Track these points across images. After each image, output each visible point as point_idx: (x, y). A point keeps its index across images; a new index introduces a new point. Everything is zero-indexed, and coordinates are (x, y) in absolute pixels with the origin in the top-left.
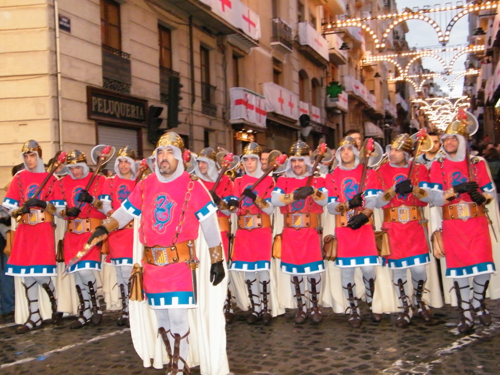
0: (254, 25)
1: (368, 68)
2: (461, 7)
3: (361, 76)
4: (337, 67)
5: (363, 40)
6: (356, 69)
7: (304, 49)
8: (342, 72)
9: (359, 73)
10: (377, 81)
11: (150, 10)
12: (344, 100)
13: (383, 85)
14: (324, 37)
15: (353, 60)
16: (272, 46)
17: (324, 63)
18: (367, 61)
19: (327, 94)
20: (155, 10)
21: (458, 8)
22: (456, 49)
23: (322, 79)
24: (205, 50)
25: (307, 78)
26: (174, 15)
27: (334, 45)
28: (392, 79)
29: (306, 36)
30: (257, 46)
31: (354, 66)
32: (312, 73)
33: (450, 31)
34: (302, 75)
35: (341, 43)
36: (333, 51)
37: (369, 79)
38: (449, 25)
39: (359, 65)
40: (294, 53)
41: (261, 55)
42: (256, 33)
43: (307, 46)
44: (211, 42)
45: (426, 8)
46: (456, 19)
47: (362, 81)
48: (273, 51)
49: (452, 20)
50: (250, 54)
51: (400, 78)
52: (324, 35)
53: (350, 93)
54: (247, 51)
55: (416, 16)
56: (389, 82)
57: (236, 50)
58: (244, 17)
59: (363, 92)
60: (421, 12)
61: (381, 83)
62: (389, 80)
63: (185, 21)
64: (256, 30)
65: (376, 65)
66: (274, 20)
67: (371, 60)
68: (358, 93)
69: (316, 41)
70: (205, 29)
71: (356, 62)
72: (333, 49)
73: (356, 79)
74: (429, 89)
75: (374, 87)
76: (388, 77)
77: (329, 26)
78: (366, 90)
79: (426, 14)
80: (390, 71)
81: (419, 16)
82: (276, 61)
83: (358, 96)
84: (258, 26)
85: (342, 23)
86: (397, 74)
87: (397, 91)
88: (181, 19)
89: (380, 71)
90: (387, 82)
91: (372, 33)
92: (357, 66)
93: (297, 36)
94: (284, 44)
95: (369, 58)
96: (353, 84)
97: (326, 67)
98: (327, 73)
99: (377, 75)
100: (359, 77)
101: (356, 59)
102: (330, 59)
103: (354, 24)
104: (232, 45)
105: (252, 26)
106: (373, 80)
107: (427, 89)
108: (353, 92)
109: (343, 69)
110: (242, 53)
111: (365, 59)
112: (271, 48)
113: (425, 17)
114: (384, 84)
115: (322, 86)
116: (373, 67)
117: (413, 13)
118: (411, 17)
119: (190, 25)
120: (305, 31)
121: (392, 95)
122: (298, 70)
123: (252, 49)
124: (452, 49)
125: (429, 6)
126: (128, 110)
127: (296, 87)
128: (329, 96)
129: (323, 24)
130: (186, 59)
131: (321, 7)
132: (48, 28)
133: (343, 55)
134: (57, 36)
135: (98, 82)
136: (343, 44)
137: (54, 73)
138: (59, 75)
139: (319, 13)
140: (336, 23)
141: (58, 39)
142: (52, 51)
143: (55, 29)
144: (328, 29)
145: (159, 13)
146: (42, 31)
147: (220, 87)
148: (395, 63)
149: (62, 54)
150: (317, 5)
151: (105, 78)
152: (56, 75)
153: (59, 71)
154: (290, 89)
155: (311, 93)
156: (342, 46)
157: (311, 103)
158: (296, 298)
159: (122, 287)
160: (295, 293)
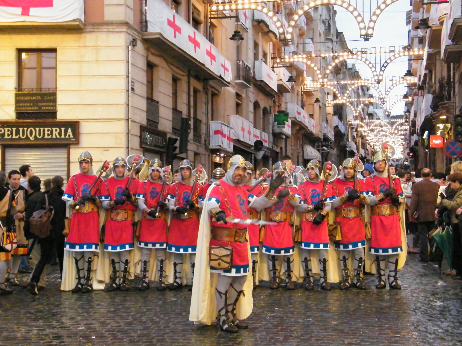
0: (228, 70)
1: (309, 94)
2: (393, 51)
3: (302, 101)
4: (282, 94)
5: (305, 68)
6: (297, 94)
7: (259, 83)
8: (286, 99)
9: (300, 98)
10: (316, 106)
11: (168, 68)
12: (288, 125)
13: (322, 109)
14: (273, 70)
15: (295, 86)
16: (236, 83)
17: (273, 94)
18: (308, 86)
19: (275, 121)
20: (171, 69)
21: (391, 52)
22: (392, 80)
23: (270, 108)
24: (196, 91)
25: (260, 107)
26: (180, 70)
27: (282, 77)
28: (330, 102)
29: (260, 72)
30: (228, 86)
31: (296, 92)
32: (264, 103)
33: (383, 71)
34: (256, 105)
35: (288, 75)
36: (281, 82)
37: (308, 102)
38: (383, 66)
39: (300, 91)
40: (251, 88)
41: (229, 91)
42: (229, 77)
43: (262, 81)
44: (199, 86)
45: (363, 50)
46: (389, 61)
47: (303, 107)
48: (237, 87)
49: (386, 62)
50: (222, 92)
51: (339, 101)
52: (273, 68)
53: (293, 119)
54: (220, 90)
55: (355, 57)
56: (327, 105)
57: (213, 90)
58: (222, 65)
59: (304, 117)
60: (359, 53)
61: (320, 107)
62: (327, 102)
63: (186, 73)
64: (229, 74)
65: (317, 91)
66: (238, 62)
67: (312, 86)
68: (300, 119)
69: (269, 76)
70: (197, 78)
71: (297, 88)
72: (281, 80)
73: (297, 104)
74: (368, 108)
75: (313, 112)
76: (327, 100)
77: (278, 60)
78: (307, 116)
79: (364, 55)
80: (328, 94)
81: (358, 56)
82: (238, 96)
83: (299, 121)
84: (230, 70)
85: (290, 58)
86: (335, 97)
87: (335, 114)
88: (184, 72)
89: (319, 96)
90: (325, 105)
91: (316, 68)
92: (298, 91)
93: (254, 72)
94: (245, 82)
95: (309, 84)
96: (296, 110)
97: (274, 97)
98: (274, 102)
99: (317, 101)
100: (300, 102)
101: (298, 85)
102: (278, 91)
103: (301, 60)
104: (212, 87)
105: (226, 71)
106: (313, 104)
107: (366, 108)
108: (295, 118)
109: (287, 96)
110: (217, 92)
111: (306, 85)
112: (235, 85)
113: (362, 57)
115: (271, 113)
116: (313, 92)
117: (352, 53)
118: (350, 56)
119: (189, 76)
120: (260, 68)
121: (329, 117)
122: (253, 101)
123: (223, 88)
124: (388, 80)
125: (366, 48)
126: (157, 140)
127: (251, 116)
128: (276, 123)
129: (272, 58)
130: (186, 101)
131: (271, 43)
132: (125, 90)
133: (288, 85)
134: (130, 95)
135: (144, 122)
136: (290, 77)
137: (128, 118)
138: (130, 120)
139: (269, 49)
140: (284, 58)
141: (130, 97)
142: (127, 104)
143: (128, 91)
144: (277, 62)
145: (173, 70)
146: (121, 92)
147: (204, 120)
148: (335, 90)
149: (131, 106)
150: (268, 42)
151: (147, 119)
152: (128, 120)
153: (130, 117)
154: (247, 118)
155: (262, 121)
156: (289, 79)
157: (262, 130)
158: (272, 272)
159: (145, 263)
160: (271, 268)
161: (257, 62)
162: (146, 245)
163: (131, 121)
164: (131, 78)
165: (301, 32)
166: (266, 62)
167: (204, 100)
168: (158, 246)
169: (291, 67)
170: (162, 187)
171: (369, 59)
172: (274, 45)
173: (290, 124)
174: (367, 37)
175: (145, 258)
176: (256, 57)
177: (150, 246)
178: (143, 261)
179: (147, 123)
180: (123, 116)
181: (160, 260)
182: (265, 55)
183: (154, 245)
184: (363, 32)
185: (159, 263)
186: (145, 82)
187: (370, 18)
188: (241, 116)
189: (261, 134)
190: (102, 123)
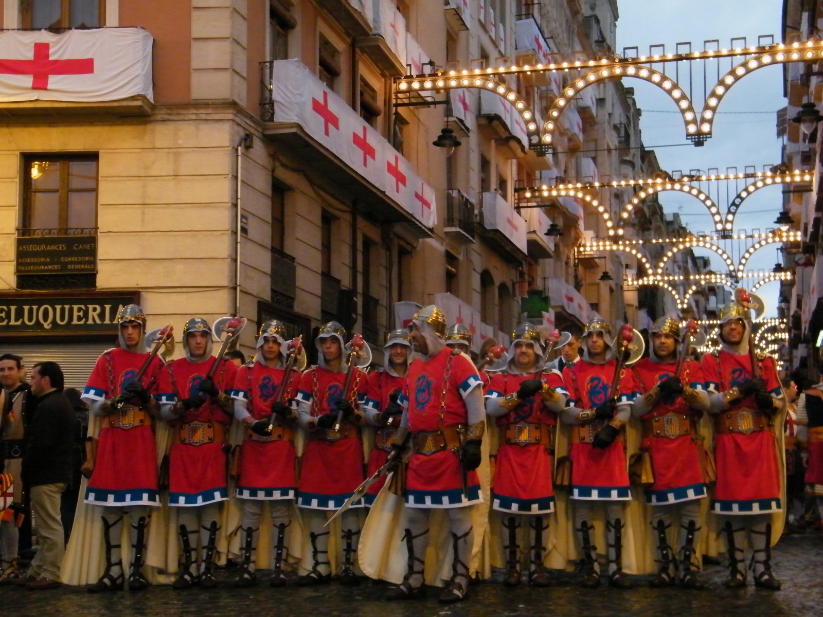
0: (429, 206)
1: (588, 263)
2: (753, 176)
3: (576, 277)
4: (536, 262)
5: (581, 212)
6: (567, 263)
7: (491, 236)
8: (544, 271)
9: (571, 270)
10: (604, 287)
11: (313, 195)
12: (549, 320)
13: (615, 293)
14: (519, 213)
15: (562, 248)
16: (446, 233)
17: (519, 257)
18: (588, 249)
19: (523, 311)
20: (319, 195)
21: (747, 176)
22: (752, 237)
23: (514, 284)
24: (367, 243)
25: (492, 283)
26: (337, 199)
27: (535, 226)
28: (631, 281)
29: (494, 215)
30: (430, 236)
31: (564, 258)
32: (501, 274)
33: (734, 214)
34: (486, 278)
35: (547, 223)
36: (534, 236)
37: (588, 281)
38: (733, 204)
39: (572, 257)
40: (476, 245)
41: (432, 248)
42: (430, 218)
43: (497, 231)
44: (374, 234)
45: (693, 173)
46: (744, 194)
47: (578, 286)
48: (447, 241)
49: (739, 196)
50: (418, 249)
51: (649, 280)
52: (518, 208)
53: (559, 310)
54: (415, 245)
55: (677, 186)
56: (625, 288)
57: (402, 243)
58: (417, 196)
59: (580, 306)
60: (686, 179)
61: (611, 290)
62: (625, 283)
63: (348, 206)
64: (430, 213)
65: (605, 257)
66: (451, 191)
67: (595, 249)
68: (572, 309)
69: (510, 222)
70: (370, 217)
71: (567, 251)
72: (534, 232)
73: (567, 281)
74: (707, 299)
75: (598, 299)
76: (625, 278)
77: (528, 195)
78: (585, 305)
79: (695, 184)
80: (627, 266)
81: (682, 185)
82: (450, 258)
83: (571, 315)
84: (433, 206)
85: (550, 190)
86: (641, 273)
87: (641, 305)
88: (343, 203)
89: (610, 268)
90: (622, 287)
91: (601, 209)
92: (568, 258)
93: (481, 214)
94: (464, 231)
95: (590, 245)
96: (564, 292)
97: (521, 265)
98: (522, 274)
99: (606, 276)
100: (571, 279)
101: (567, 246)
102: (528, 251)
103: (572, 193)
104: (400, 237)
105: (425, 207)
106: (598, 284)
107: (702, 300)
108: (563, 308)
109: (547, 265)
110: (409, 248)
111: (584, 246)
112: (444, 237)
113: (691, 188)
114: (617, 291)
115: (514, 295)
116: (597, 260)
117: (672, 181)
118: (669, 186)
119: (354, 213)
120: (493, 206)
121: (630, 312)
122: (479, 270)
123: (421, 240)
124: (743, 236)
125: (699, 170)
126: (292, 332)
127: (477, 298)
128: (526, 314)
129: (516, 190)
130: (348, 261)
131: (514, 161)
132: (230, 232)
133: (549, 243)
134: (239, 241)
135: (267, 296)
136: (551, 226)
137: (234, 286)
138: (238, 288)
139: (511, 172)
140: (540, 190)
141: (239, 245)
142: (232, 259)
143: (236, 233)
144: (525, 198)
145: (323, 200)
146: (222, 234)
147: (384, 301)
148: (639, 256)
149: (241, 262)
150: (508, 159)
151: (273, 291)
152: (235, 289)
153: (238, 283)
154: (468, 301)
155: (497, 309)
156: (549, 230)
157: (497, 327)
158: (508, 551)
159: (250, 532)
160: (507, 543)
161: (486, 195)
162: (254, 493)
163: (241, 291)
164: (242, 208)
165: (572, 144)
166: (505, 197)
167: (384, 261)
168: (277, 495)
169: (552, 207)
170: (285, 375)
171: (704, 189)
172: (520, 167)
173: (553, 318)
174: (699, 138)
175: (247, 523)
176: (485, 185)
177: (261, 496)
178: (245, 528)
179: (272, 298)
180: (225, 282)
181: (278, 524)
182: (502, 184)
183: (269, 493)
184: (692, 129)
185: (276, 530)
186: (269, 218)
187: (706, 101)
188: (458, 296)
189: (495, 335)
190: (184, 296)
